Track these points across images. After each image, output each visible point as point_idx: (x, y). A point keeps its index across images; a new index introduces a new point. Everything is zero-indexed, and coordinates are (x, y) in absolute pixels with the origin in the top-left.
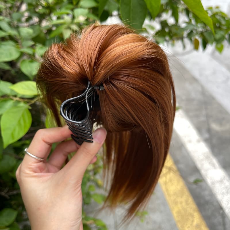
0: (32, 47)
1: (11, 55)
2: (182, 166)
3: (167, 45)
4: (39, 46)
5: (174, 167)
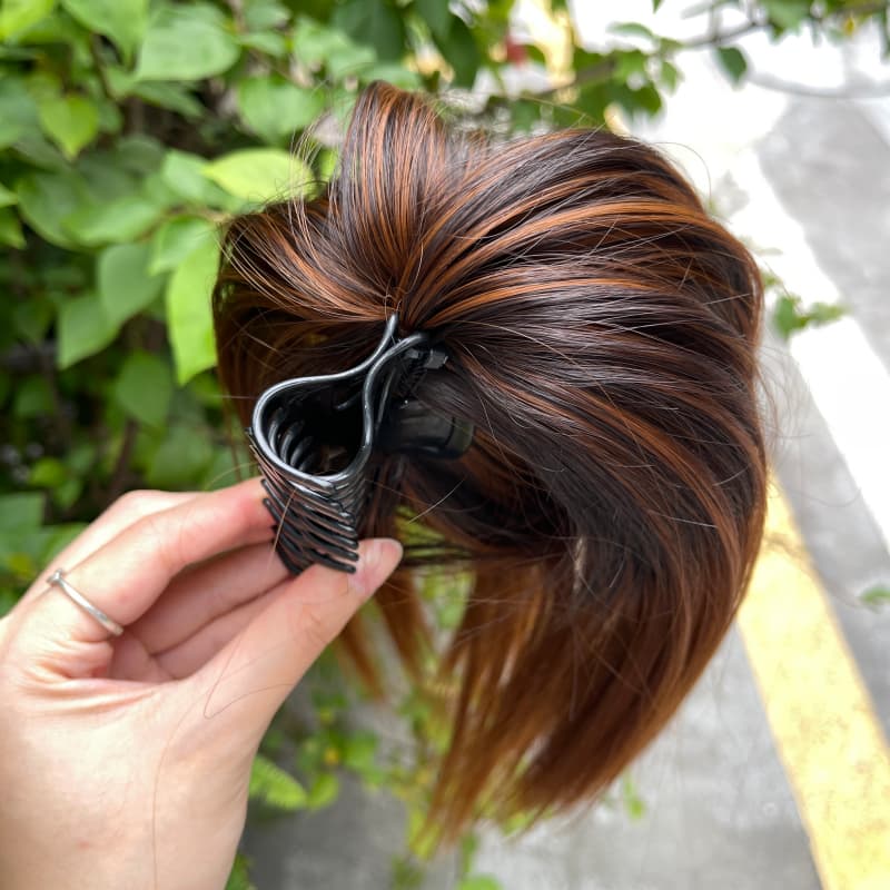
0: (285, 29)
1: (206, 54)
2: (826, 540)
3: (815, 37)
4: (305, 28)
5: (793, 537)
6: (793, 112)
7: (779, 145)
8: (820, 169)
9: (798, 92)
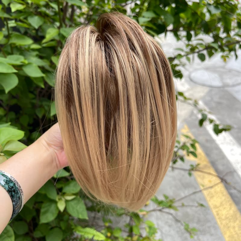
6: (210, 91)
7: (208, 98)
8: (219, 103)
9: (211, 87)
